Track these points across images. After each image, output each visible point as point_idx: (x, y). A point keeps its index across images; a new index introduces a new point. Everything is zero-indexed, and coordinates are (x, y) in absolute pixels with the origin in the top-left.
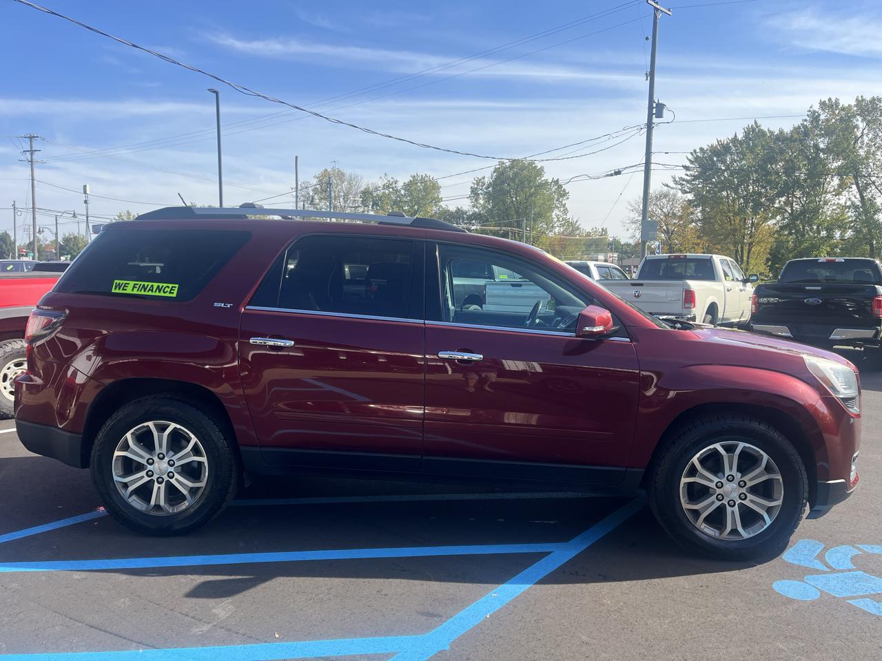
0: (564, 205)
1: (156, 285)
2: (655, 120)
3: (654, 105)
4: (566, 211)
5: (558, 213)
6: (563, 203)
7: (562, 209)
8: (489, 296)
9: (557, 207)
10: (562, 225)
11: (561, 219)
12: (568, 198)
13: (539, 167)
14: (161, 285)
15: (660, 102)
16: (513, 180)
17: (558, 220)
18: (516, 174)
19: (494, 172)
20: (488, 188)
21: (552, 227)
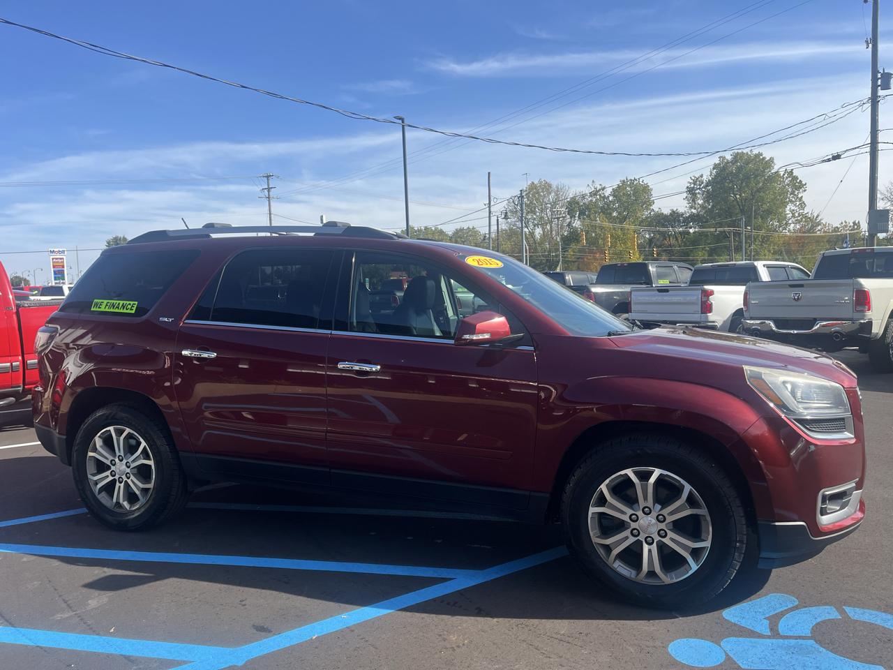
0: (801, 199)
1: (121, 302)
2: (881, 93)
3: (879, 76)
4: (803, 205)
5: (793, 208)
6: (800, 196)
7: (798, 203)
8: (636, 304)
9: (791, 201)
10: (799, 222)
11: (797, 215)
12: (805, 190)
13: (768, 158)
14: (125, 302)
15: (886, 71)
16: (736, 175)
17: (793, 216)
18: (739, 169)
19: (714, 169)
20: (707, 186)
21: (786, 224)
